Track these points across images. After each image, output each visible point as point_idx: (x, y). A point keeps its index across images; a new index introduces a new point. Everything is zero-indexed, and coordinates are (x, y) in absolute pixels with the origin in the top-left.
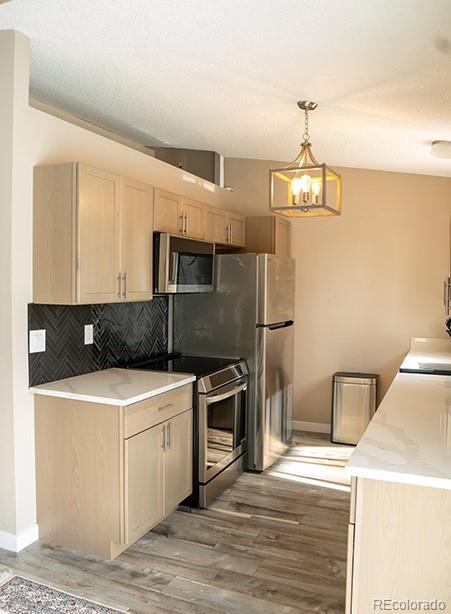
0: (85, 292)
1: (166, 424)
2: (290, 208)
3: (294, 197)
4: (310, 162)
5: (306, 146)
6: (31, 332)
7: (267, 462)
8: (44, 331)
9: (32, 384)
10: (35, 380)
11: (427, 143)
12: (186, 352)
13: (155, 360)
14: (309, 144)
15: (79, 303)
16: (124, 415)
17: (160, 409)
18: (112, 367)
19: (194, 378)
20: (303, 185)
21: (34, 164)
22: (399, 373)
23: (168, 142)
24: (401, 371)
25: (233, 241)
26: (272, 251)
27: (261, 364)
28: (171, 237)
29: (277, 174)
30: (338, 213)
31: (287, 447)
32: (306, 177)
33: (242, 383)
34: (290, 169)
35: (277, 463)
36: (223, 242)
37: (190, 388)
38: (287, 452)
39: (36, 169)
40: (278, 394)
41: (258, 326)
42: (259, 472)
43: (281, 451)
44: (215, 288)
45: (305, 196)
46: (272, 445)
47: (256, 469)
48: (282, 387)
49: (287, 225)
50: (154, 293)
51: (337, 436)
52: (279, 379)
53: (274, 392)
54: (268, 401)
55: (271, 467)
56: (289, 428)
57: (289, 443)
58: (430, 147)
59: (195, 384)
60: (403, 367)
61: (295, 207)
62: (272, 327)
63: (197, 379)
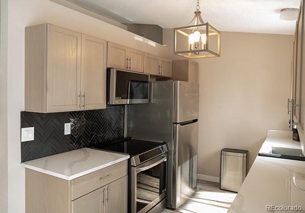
1: (107, 186)
2: (189, 52)
3: (190, 45)
4: (200, 23)
5: (198, 13)
6: (22, 129)
7: (179, 201)
8: (33, 128)
9: (23, 161)
10: (24, 159)
11: (277, 11)
12: (134, 138)
14: (199, 12)
15: (48, 112)
16: (71, 186)
17: (101, 178)
18: (84, 147)
19: (128, 157)
20: (195, 38)
21: (25, 26)
22: (258, 157)
24: (260, 155)
25: (164, 74)
27: (176, 147)
29: (179, 31)
30: (218, 55)
31: (193, 191)
32: (197, 33)
33: (163, 157)
34: (188, 29)
35: (186, 202)
36: (158, 75)
37: (126, 164)
38: (193, 195)
39: (26, 28)
40: (188, 162)
41: (174, 123)
42: (174, 209)
43: (190, 194)
44: (150, 100)
45: (197, 45)
46: (183, 189)
48: (191, 157)
49: (196, 65)
50: (107, 104)
52: (189, 151)
53: (186, 160)
54: (180, 167)
55: (182, 206)
56: (195, 177)
57: (195, 189)
58: (279, 15)
59: (129, 160)
60: (261, 152)
61: (191, 51)
62: (182, 124)
63: (131, 157)
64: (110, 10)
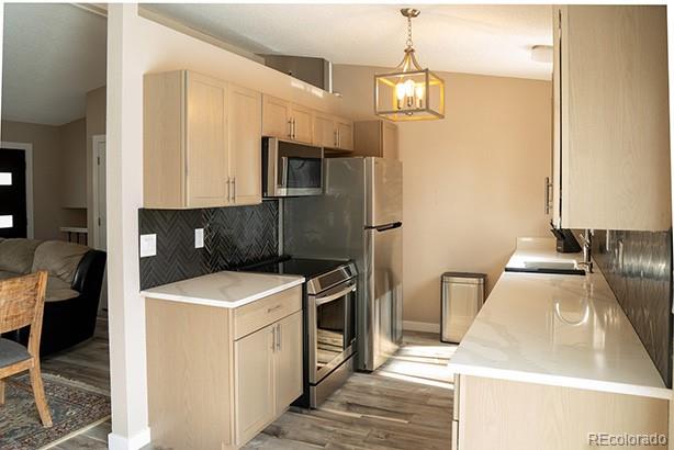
0: (194, 197)
1: (276, 325)
2: (396, 112)
3: (398, 101)
4: (414, 68)
5: (410, 52)
6: (141, 236)
7: (377, 362)
8: (155, 235)
9: (142, 289)
10: (146, 284)
11: (527, 47)
12: (295, 255)
13: (267, 263)
14: (412, 50)
15: (189, 207)
16: (233, 316)
17: (269, 311)
18: (223, 269)
19: (303, 280)
20: (408, 90)
21: (143, 73)
22: (504, 273)
23: (277, 50)
24: (507, 270)
25: (342, 145)
26: (379, 154)
27: (370, 266)
28: (280, 142)
29: (382, 79)
30: (443, 117)
31: (397, 347)
32: (410, 83)
33: (351, 284)
34: (395, 74)
35: (387, 362)
36: (332, 146)
37: (300, 289)
38: (397, 352)
39: (145, 76)
40: (388, 294)
41: (367, 228)
42: (370, 372)
43: (392, 351)
44: (324, 190)
45: (410, 101)
46: (382, 345)
47: (367, 368)
48: (391, 287)
49: (395, 129)
50: (263, 197)
51: (446, 335)
52: (388, 279)
53: (383, 293)
54: (377, 302)
55: (381, 367)
56: (399, 327)
57: (399, 343)
58: (529, 53)
59: (304, 285)
60: (509, 266)
61: (400, 111)
62: (380, 229)
63: (307, 281)
64: (245, 35)
